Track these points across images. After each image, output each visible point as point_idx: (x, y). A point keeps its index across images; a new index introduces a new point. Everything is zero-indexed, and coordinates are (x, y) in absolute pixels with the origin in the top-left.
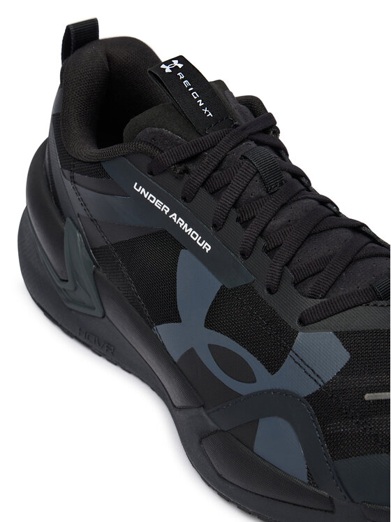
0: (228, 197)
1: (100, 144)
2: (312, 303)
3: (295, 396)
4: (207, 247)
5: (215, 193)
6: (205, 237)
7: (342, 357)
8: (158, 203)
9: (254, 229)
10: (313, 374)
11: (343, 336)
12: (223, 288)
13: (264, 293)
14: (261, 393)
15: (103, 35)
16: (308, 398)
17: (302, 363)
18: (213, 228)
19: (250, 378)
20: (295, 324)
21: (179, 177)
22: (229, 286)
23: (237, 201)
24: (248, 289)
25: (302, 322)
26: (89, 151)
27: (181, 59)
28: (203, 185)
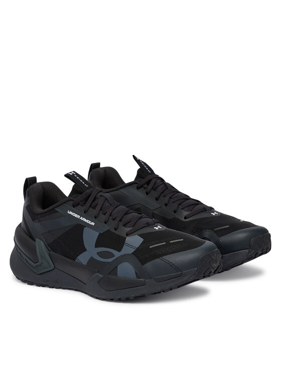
0: (98, 208)
1: (43, 208)
2: (129, 229)
3: (128, 255)
4: (93, 224)
5: (94, 208)
6: (92, 221)
7: (142, 240)
8: (76, 215)
9: (107, 215)
10: (131, 246)
11: (141, 236)
12: (100, 234)
13: (113, 230)
14: (117, 258)
15: (38, 181)
16: (133, 253)
17: (129, 245)
18: (95, 218)
19: (113, 256)
20: (125, 236)
21: (82, 206)
22: (102, 232)
23: (101, 208)
24: (108, 231)
25: (127, 235)
26: (39, 210)
27: (74, 172)
28: (90, 206)
